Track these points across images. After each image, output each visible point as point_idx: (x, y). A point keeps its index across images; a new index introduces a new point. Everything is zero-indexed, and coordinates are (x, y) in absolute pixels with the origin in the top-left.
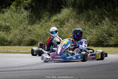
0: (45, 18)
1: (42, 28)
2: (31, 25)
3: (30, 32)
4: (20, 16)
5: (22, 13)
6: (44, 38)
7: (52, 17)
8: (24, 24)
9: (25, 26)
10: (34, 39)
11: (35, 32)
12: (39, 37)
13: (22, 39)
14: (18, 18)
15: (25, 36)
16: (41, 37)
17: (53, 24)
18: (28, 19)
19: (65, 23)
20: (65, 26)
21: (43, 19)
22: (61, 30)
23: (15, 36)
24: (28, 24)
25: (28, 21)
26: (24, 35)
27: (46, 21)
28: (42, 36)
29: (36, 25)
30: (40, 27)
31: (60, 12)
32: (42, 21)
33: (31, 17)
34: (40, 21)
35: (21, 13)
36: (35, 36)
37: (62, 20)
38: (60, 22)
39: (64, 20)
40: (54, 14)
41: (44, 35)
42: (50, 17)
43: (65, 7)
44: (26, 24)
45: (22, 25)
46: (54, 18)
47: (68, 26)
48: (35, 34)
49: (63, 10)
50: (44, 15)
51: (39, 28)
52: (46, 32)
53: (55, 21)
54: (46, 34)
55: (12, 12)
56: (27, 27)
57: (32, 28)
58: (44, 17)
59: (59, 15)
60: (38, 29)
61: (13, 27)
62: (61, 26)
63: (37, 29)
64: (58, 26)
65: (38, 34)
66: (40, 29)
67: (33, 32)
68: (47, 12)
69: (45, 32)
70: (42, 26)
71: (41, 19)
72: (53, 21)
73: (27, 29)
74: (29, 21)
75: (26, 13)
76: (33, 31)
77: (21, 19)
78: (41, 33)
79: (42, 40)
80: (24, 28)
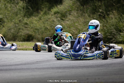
0: (44, 10)
1: (41, 21)
2: (28, 17)
3: (26, 26)
4: (15, 7)
5: (18, 3)
6: (43, 33)
7: (52, 8)
8: (19, 16)
9: (20, 19)
10: (30, 33)
11: (32, 25)
12: (37, 31)
13: (18, 33)
14: (12, 10)
15: (21, 30)
16: (39, 32)
17: (53, 16)
18: (24, 11)
19: (67, 16)
20: (67, 19)
21: (42, 11)
23: (10, 29)
25: (24, 12)
26: (20, 29)
27: (45, 13)
28: (40, 30)
29: (34, 18)
30: (38, 20)
31: (61, 3)
32: (40, 13)
34: (38, 13)
35: (16, 4)
36: (32, 30)
37: (63, 12)
38: (61, 14)
39: (66, 12)
40: (54, 5)
41: (43, 29)
42: (49, 9)
44: (22, 16)
45: (17, 17)
46: (55, 9)
47: (70, 19)
48: (32, 27)
50: (42, 6)
51: (36, 21)
52: (45, 26)
53: (55, 13)
54: (45, 27)
55: (6, 2)
56: (24, 20)
57: (28, 21)
59: (60, 6)
60: (36, 22)
61: (7, 19)
62: (62, 20)
63: (34, 22)
64: (59, 19)
65: (36, 28)
66: (38, 23)
67: (30, 26)
68: (46, 3)
69: (44, 26)
70: (40, 19)
71: (40, 11)
72: (52, 13)
73: (23, 22)
74: (26, 12)
75: (21, 4)
76: (30, 24)
77: (16, 11)
78: (40, 26)
79: (41, 35)
80: (20, 21)
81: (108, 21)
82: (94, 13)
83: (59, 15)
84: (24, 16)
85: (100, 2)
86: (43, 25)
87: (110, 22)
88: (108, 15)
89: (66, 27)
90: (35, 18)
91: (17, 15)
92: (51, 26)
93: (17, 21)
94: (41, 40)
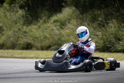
0: (44, 18)
1: (40, 29)
2: (27, 26)
3: (25, 34)
4: (15, 16)
6: (42, 41)
7: (52, 17)
8: (18, 24)
9: (19, 27)
10: (30, 41)
11: (31, 34)
12: (36, 39)
13: (17, 41)
14: (12, 18)
15: (20, 39)
16: (39, 40)
17: (52, 25)
18: (23, 19)
19: (66, 25)
20: (66, 28)
21: (41, 19)
22: (61, 33)
23: (9, 38)
25: (24, 21)
26: (19, 37)
27: (45, 22)
28: (39, 39)
29: (33, 26)
30: (38, 29)
31: (60, 11)
32: (39, 22)
34: (37, 21)
35: (16, 12)
36: (31, 38)
37: (63, 21)
38: (61, 22)
39: (66, 20)
40: (53, 13)
41: (42, 38)
42: (49, 17)
43: (66, 6)
44: (21, 24)
45: (16, 26)
46: (54, 18)
47: (69, 28)
48: (31, 36)
49: (64, 9)
50: (42, 15)
51: (36, 29)
52: (45, 34)
53: (54, 22)
54: (44, 36)
55: (5, 10)
56: (23, 28)
57: (28, 29)
58: (43, 16)
59: (60, 15)
60: (35, 31)
61: (6, 27)
62: (62, 28)
63: (34, 30)
64: (58, 27)
65: (35, 36)
66: (37, 31)
67: (30, 34)
68: (46, 12)
69: (43, 35)
70: (39, 27)
71: (39, 19)
72: (52, 21)
73: (22, 30)
75: (21, 12)
76: (30, 32)
77: (15, 19)
78: (39, 35)
79: (40, 43)
80: (19, 29)
81: (108, 29)
82: (93, 22)
83: (59, 24)
84: (24, 24)
85: (99, 11)
86: (42, 33)
87: (109, 31)
88: (107, 23)
89: (65, 36)
90: (35, 27)
91: (16, 23)
92: (50, 35)
93: (16, 29)
94: (40, 48)
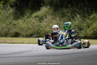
0: (27, 15)
1: (25, 23)
2: (16, 20)
3: (14, 26)
4: (7, 13)
5: (9, 10)
6: (26, 31)
7: (33, 13)
8: (10, 19)
10: (18, 31)
11: (18, 26)
12: (22, 30)
13: (8, 31)
14: (5, 15)
15: (11, 29)
16: (24, 30)
17: (34, 19)
19: (43, 19)
20: (44, 21)
21: (26, 15)
22: (40, 25)
23: (3, 29)
24: (14, 19)
26: (10, 28)
27: (28, 17)
28: (25, 29)
29: (20, 20)
30: (23, 22)
31: (39, 9)
32: (24, 17)
33: (16, 13)
34: (23, 17)
36: (19, 29)
38: (40, 18)
39: (43, 16)
40: (34, 11)
41: (27, 29)
42: (31, 14)
43: (44, 6)
44: (12, 19)
45: (8, 20)
46: (35, 14)
47: (46, 21)
48: (19, 27)
49: (42, 8)
50: (26, 12)
51: (22, 22)
52: (28, 26)
53: (35, 17)
56: (13, 22)
57: (16, 22)
58: (27, 13)
59: (39, 12)
60: (22, 24)
61: (1, 21)
62: (40, 21)
63: (20, 23)
64: (38, 21)
65: (21, 27)
66: (23, 24)
67: (17, 26)
68: (29, 10)
69: (27, 26)
70: (24, 21)
71: (24, 15)
74: (14, 16)
75: (11, 10)
77: (7, 15)
78: (24, 26)
79: (25, 32)
80: (10, 22)
81: (73, 22)
82: (63, 17)
83: (38, 18)
85: (67, 9)
86: (27, 25)
88: (73, 17)
90: (21, 21)
92: (32, 26)
93: (8, 22)
94: (25, 36)
